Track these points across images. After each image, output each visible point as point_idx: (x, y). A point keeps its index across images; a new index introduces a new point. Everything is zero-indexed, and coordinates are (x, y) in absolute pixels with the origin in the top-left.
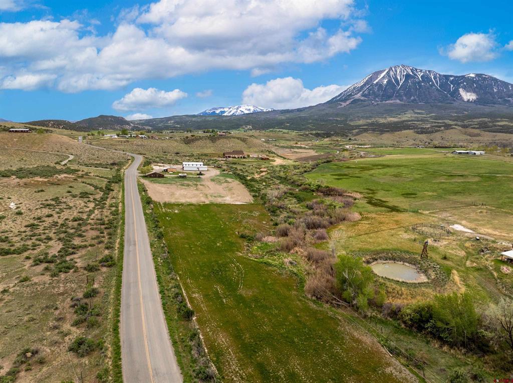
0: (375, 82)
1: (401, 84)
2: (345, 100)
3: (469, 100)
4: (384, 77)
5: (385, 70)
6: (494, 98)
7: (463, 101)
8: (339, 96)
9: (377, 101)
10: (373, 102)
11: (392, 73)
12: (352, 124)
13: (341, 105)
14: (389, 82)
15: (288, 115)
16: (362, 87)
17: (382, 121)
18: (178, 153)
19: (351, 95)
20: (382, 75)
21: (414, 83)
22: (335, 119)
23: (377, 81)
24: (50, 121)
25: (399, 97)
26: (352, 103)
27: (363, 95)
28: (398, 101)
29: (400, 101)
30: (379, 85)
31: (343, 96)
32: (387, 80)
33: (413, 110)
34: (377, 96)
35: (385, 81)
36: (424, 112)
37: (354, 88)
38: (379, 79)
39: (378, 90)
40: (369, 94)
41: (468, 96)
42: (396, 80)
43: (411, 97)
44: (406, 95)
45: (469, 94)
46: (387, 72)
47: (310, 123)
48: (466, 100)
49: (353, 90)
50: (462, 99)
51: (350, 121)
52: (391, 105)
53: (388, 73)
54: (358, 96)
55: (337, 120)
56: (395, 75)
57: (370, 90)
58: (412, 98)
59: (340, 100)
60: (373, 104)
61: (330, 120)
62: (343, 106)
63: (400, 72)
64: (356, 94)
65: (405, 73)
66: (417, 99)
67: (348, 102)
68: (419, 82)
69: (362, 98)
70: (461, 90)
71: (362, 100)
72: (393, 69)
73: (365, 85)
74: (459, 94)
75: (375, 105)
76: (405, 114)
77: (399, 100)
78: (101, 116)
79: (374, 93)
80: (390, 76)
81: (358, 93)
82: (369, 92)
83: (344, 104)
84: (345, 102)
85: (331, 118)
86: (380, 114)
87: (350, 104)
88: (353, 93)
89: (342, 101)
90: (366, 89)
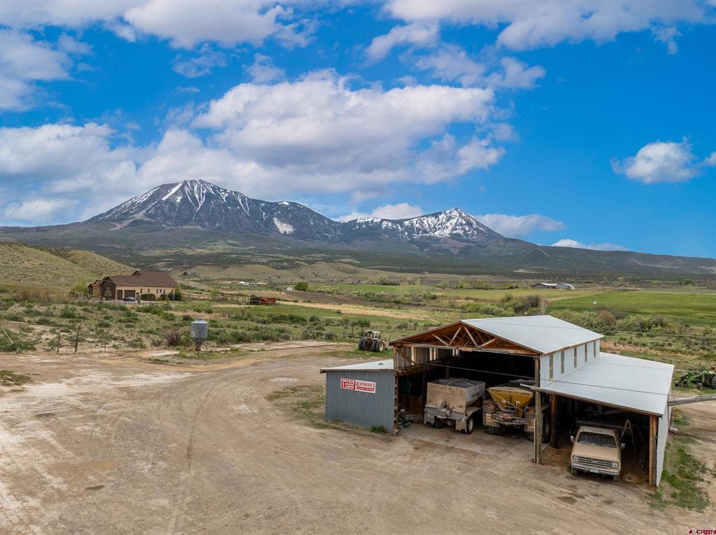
0: (164, 199)
1: (200, 205)
2: (120, 220)
3: (285, 233)
4: (176, 193)
5: (177, 184)
6: (311, 232)
7: (280, 233)
8: (108, 213)
9: (170, 226)
10: (163, 226)
11: (187, 190)
12: (145, 255)
13: (115, 226)
14: (184, 200)
16: (145, 204)
19: (128, 213)
20: (174, 190)
21: (218, 205)
23: (166, 197)
25: (199, 221)
26: (132, 224)
27: (147, 215)
28: (199, 227)
29: (203, 227)
30: (170, 202)
31: (116, 214)
32: (181, 198)
33: (225, 241)
34: (169, 218)
35: (179, 199)
36: (238, 243)
37: (133, 204)
38: (169, 195)
39: (170, 211)
40: (156, 215)
41: (284, 228)
42: (194, 198)
43: (216, 223)
44: (208, 221)
45: (284, 225)
46: (181, 187)
48: (282, 232)
49: (130, 207)
50: (277, 230)
52: (193, 231)
53: (182, 188)
54: (140, 215)
55: (114, 248)
56: (192, 192)
57: (158, 209)
58: (217, 225)
59: (111, 220)
60: (164, 228)
61: (103, 247)
62: (117, 228)
63: (199, 189)
64: (135, 213)
65: (205, 192)
66: (224, 226)
67: (125, 223)
68: (224, 205)
69: (147, 219)
70: (275, 219)
71: (147, 222)
72: (189, 184)
73: (149, 201)
74: (274, 224)
75: (169, 231)
76: (215, 245)
77: (201, 225)
79: (163, 213)
80: (184, 193)
81: (140, 211)
82: (156, 212)
83: (119, 227)
84: (120, 223)
85: (104, 245)
86: (179, 242)
87: (128, 226)
88: (132, 210)
89: (115, 220)
90: (152, 207)
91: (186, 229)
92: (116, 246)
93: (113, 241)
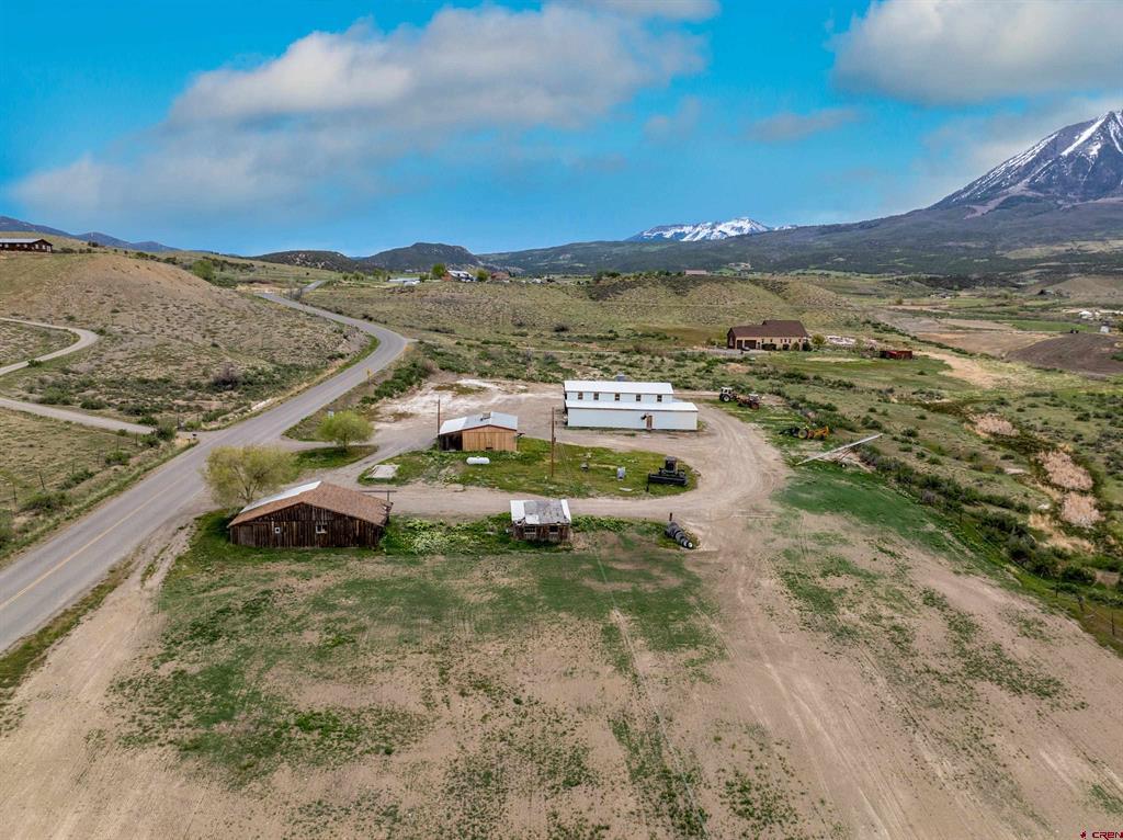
0: (1065, 153)
2: (984, 200)
4: (1090, 138)
5: (1093, 122)
8: (966, 190)
9: (1071, 200)
10: (1060, 202)
11: (1113, 128)
12: (1013, 258)
13: (975, 211)
14: (1106, 150)
15: (838, 237)
16: (1029, 167)
17: (1094, 247)
18: (563, 329)
19: (999, 185)
20: (1087, 134)
22: (963, 244)
23: (1070, 149)
24: (299, 252)
26: (1002, 206)
27: (1031, 187)
30: (1078, 160)
31: (978, 190)
32: (1099, 146)
34: (1073, 187)
35: (1094, 150)
37: (1008, 170)
38: (1075, 145)
39: (1075, 173)
40: (1049, 183)
46: (1101, 126)
47: (898, 256)
49: (1003, 175)
51: (1003, 248)
53: (1103, 129)
54: (1019, 189)
55: (966, 247)
57: (1053, 173)
59: (968, 200)
60: (1061, 206)
61: (949, 247)
62: (978, 214)
64: (1011, 185)
67: (992, 205)
69: (1030, 194)
71: (1029, 200)
72: (1118, 118)
73: (1037, 161)
75: (1068, 211)
78: (417, 246)
79: (1062, 179)
80: (1107, 136)
81: (1019, 181)
82: (1049, 179)
83: (981, 210)
84: (983, 205)
85: (950, 244)
86: (1084, 230)
87: (996, 208)
88: (1006, 180)
89: (976, 201)
90: (1042, 171)
91: (1102, 205)
92: (969, 244)
93: (967, 236)
